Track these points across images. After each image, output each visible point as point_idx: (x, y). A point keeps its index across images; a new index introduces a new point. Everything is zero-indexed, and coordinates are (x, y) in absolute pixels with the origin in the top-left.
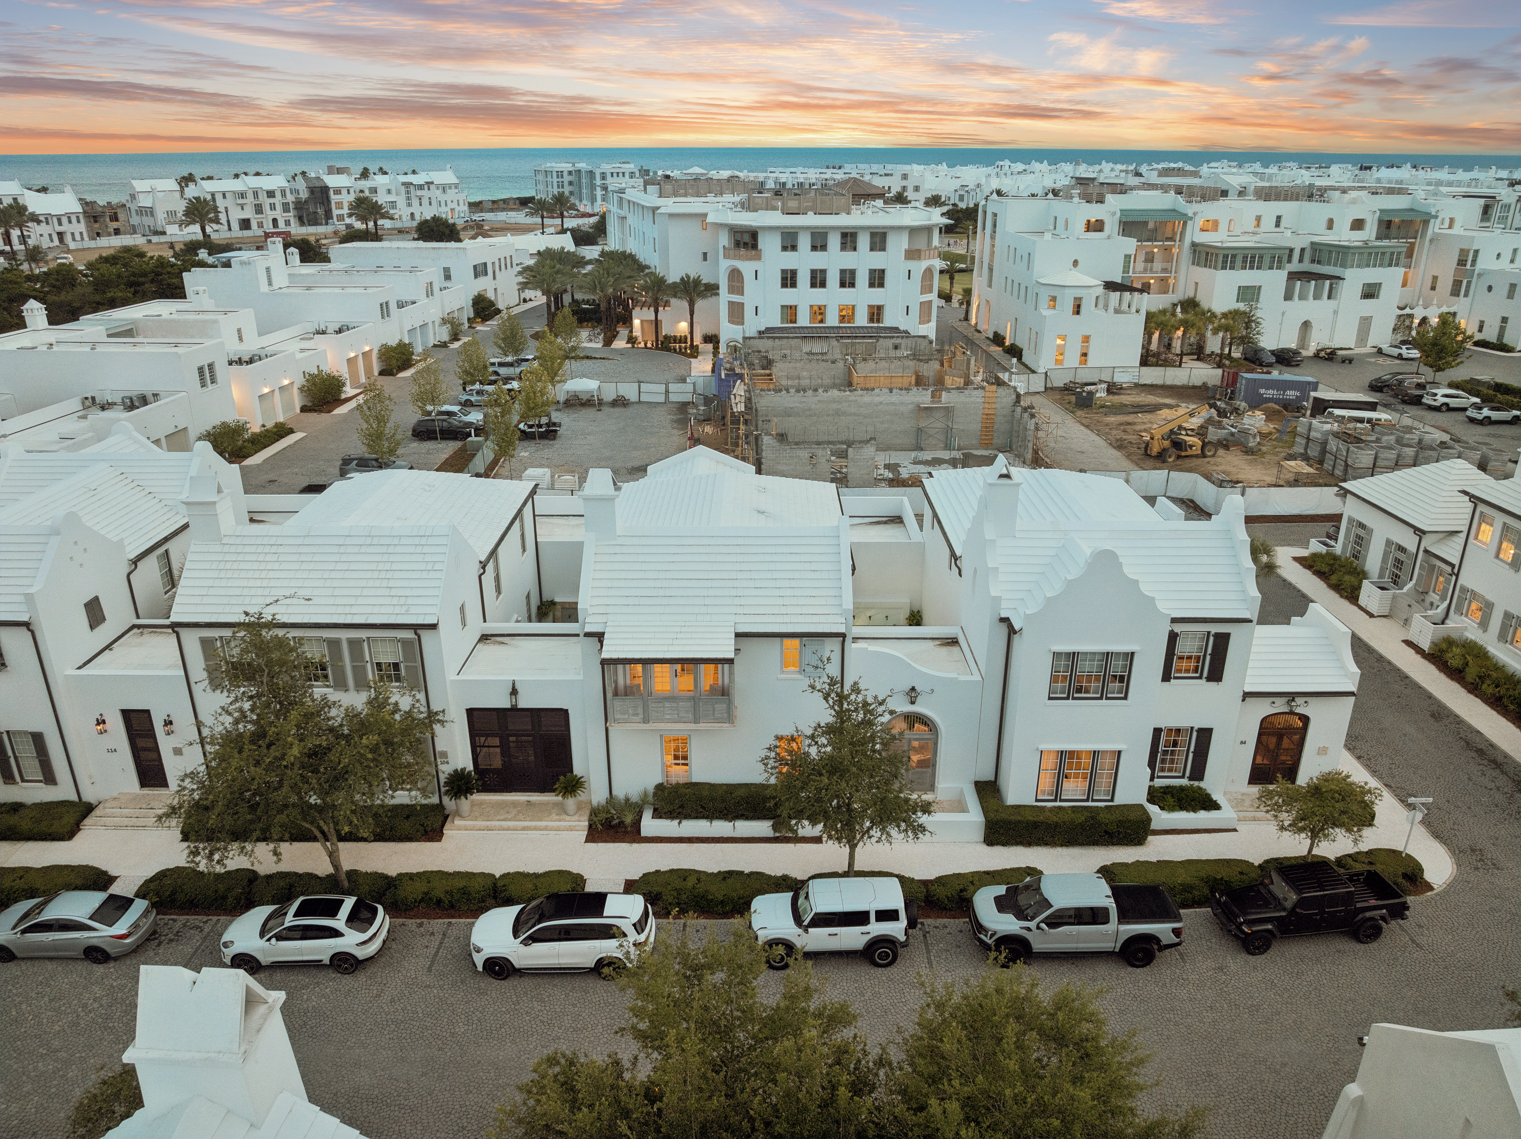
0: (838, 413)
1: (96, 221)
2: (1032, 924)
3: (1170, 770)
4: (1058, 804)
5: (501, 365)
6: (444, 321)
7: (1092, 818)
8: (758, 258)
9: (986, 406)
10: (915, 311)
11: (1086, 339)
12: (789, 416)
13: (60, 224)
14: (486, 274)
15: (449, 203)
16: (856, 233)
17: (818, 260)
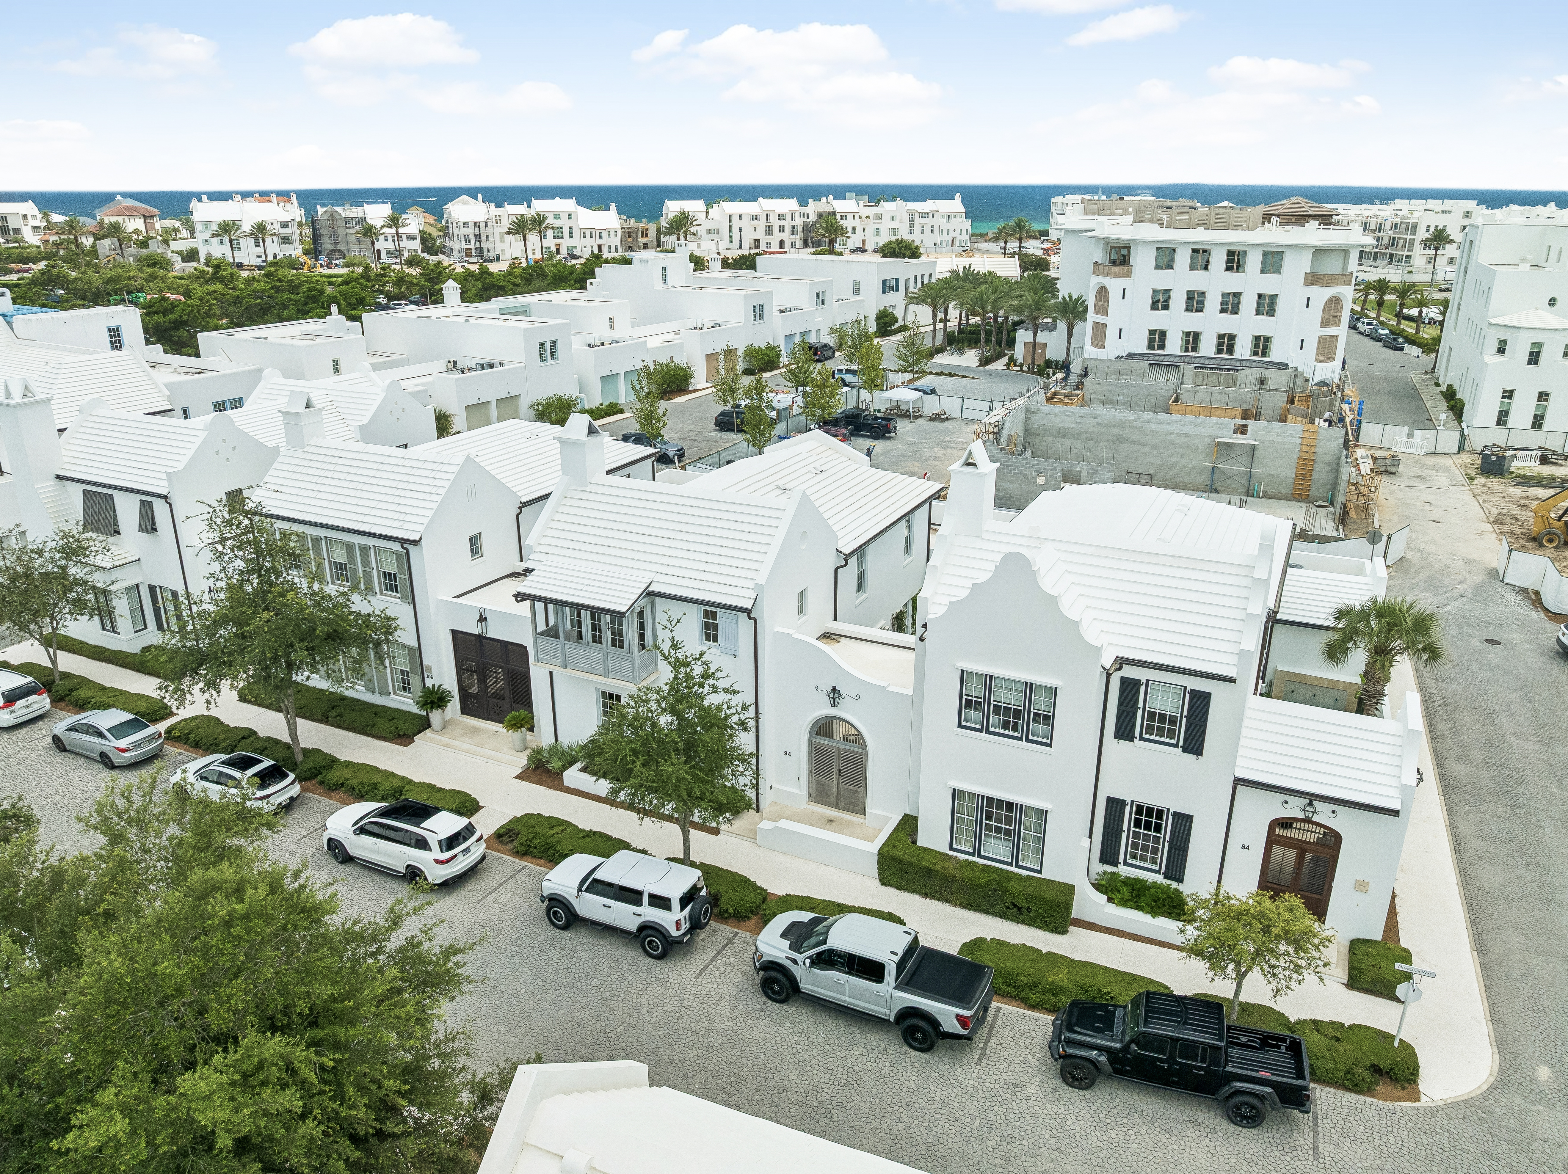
0: (1119, 439)
1: (629, 236)
2: (799, 957)
3: (1143, 859)
4: (975, 859)
5: (848, 372)
6: (833, 331)
7: (999, 883)
8: (1128, 275)
9: (1304, 448)
10: (1312, 346)
11: (1544, 397)
12: (1063, 437)
13: (601, 238)
14: (897, 290)
15: (951, 231)
16: (1245, 252)
17: (1198, 281)
